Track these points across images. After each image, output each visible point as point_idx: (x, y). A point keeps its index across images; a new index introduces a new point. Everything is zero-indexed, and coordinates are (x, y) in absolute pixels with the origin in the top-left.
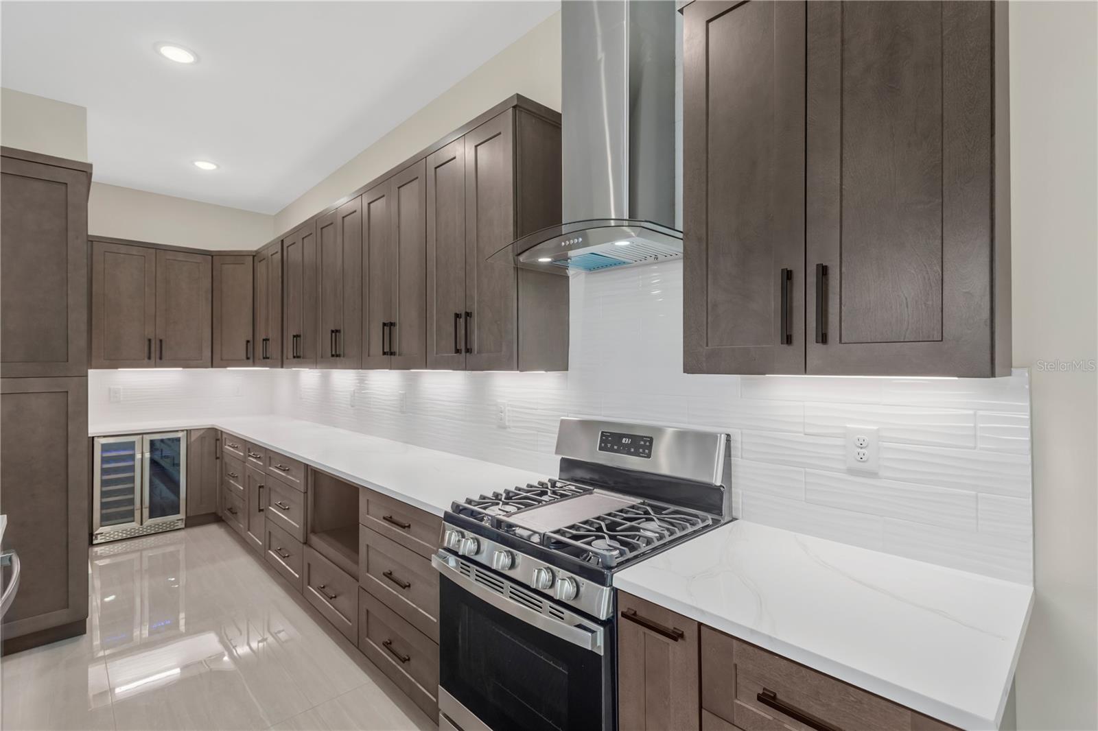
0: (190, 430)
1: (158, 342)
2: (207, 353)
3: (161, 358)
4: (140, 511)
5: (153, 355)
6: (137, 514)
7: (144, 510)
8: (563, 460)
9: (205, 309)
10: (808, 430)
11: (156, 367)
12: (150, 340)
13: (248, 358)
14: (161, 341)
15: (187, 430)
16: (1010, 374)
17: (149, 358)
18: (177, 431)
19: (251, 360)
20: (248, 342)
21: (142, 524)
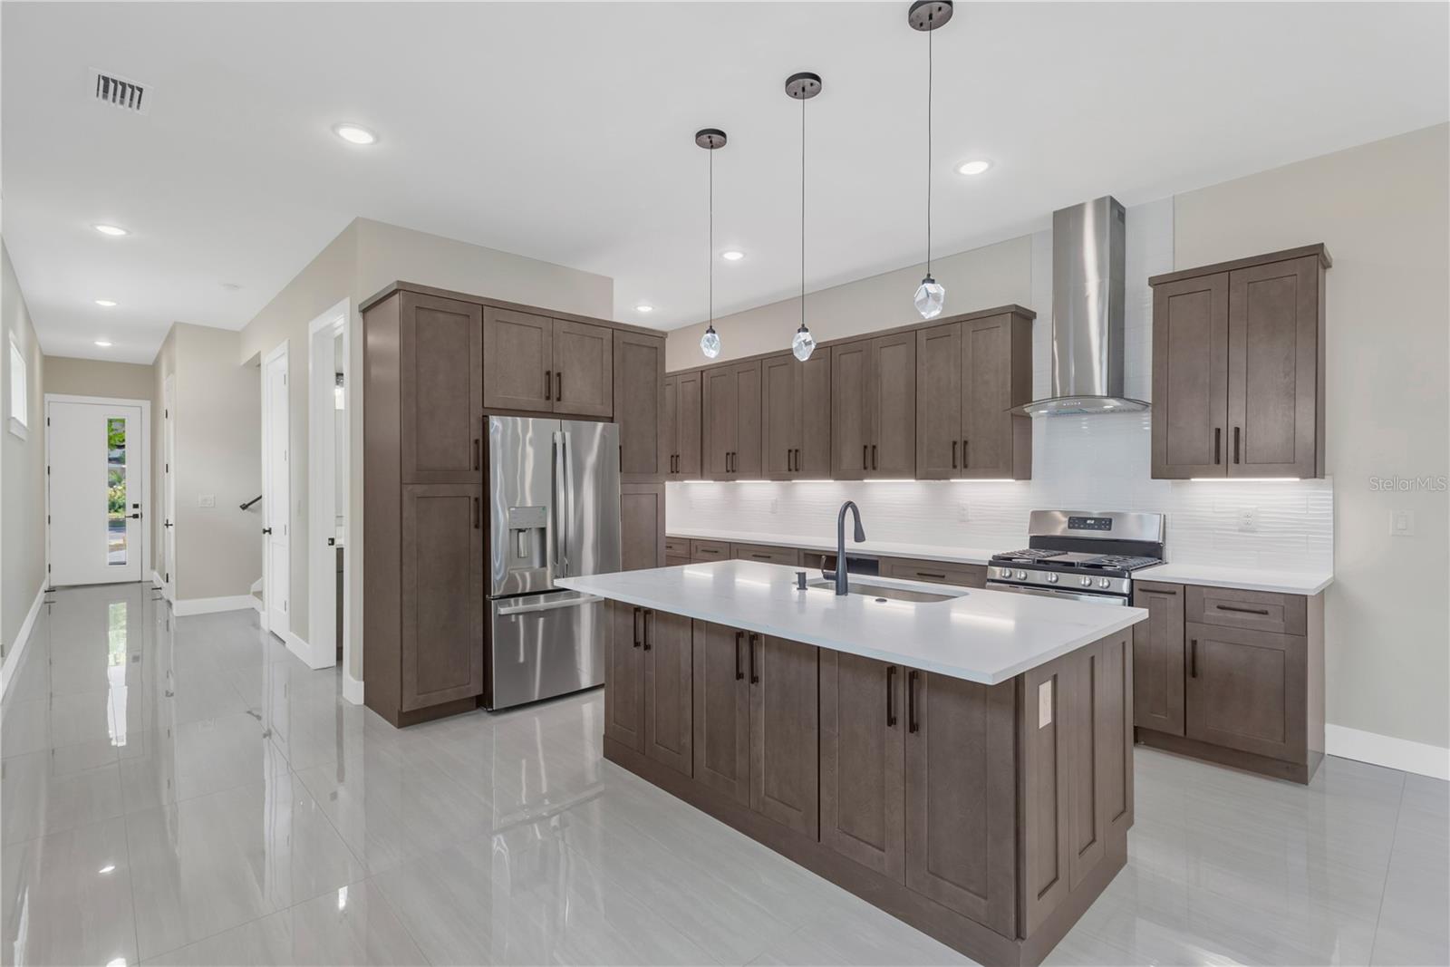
8: (1032, 538)
10: (1216, 510)
16: (1324, 478)
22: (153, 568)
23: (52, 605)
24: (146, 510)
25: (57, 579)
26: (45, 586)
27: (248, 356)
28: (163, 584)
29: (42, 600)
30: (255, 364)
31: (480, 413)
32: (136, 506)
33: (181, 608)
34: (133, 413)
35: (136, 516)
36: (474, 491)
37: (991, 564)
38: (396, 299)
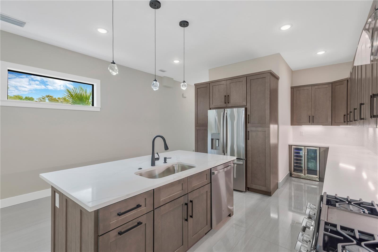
0: (321, 147)
1: (312, 117)
2: (330, 120)
3: (313, 122)
4: (304, 170)
5: (310, 121)
6: (304, 171)
7: (305, 171)
9: (329, 104)
11: (311, 125)
12: (310, 116)
13: (344, 122)
14: (313, 116)
15: (319, 147)
17: (309, 122)
18: (316, 147)
19: (346, 123)
20: (345, 115)
21: (305, 175)
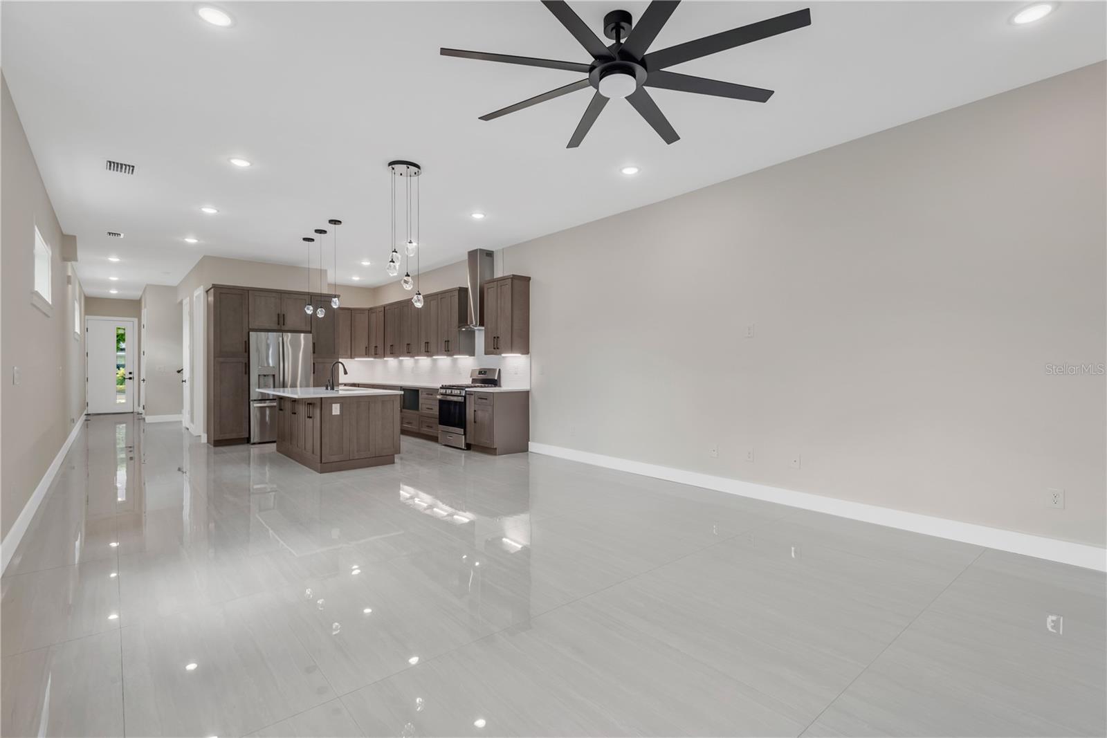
8: (473, 378)
20: (366, 347)
22: (139, 405)
23: (89, 422)
24: (135, 375)
25: (91, 410)
26: (85, 413)
27: (179, 300)
28: (143, 411)
29: (84, 419)
30: (181, 303)
31: (247, 331)
32: (130, 373)
33: (149, 419)
34: (128, 324)
35: (130, 378)
36: (245, 360)
37: (441, 388)
38: (212, 289)
